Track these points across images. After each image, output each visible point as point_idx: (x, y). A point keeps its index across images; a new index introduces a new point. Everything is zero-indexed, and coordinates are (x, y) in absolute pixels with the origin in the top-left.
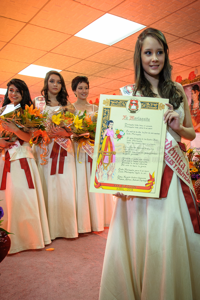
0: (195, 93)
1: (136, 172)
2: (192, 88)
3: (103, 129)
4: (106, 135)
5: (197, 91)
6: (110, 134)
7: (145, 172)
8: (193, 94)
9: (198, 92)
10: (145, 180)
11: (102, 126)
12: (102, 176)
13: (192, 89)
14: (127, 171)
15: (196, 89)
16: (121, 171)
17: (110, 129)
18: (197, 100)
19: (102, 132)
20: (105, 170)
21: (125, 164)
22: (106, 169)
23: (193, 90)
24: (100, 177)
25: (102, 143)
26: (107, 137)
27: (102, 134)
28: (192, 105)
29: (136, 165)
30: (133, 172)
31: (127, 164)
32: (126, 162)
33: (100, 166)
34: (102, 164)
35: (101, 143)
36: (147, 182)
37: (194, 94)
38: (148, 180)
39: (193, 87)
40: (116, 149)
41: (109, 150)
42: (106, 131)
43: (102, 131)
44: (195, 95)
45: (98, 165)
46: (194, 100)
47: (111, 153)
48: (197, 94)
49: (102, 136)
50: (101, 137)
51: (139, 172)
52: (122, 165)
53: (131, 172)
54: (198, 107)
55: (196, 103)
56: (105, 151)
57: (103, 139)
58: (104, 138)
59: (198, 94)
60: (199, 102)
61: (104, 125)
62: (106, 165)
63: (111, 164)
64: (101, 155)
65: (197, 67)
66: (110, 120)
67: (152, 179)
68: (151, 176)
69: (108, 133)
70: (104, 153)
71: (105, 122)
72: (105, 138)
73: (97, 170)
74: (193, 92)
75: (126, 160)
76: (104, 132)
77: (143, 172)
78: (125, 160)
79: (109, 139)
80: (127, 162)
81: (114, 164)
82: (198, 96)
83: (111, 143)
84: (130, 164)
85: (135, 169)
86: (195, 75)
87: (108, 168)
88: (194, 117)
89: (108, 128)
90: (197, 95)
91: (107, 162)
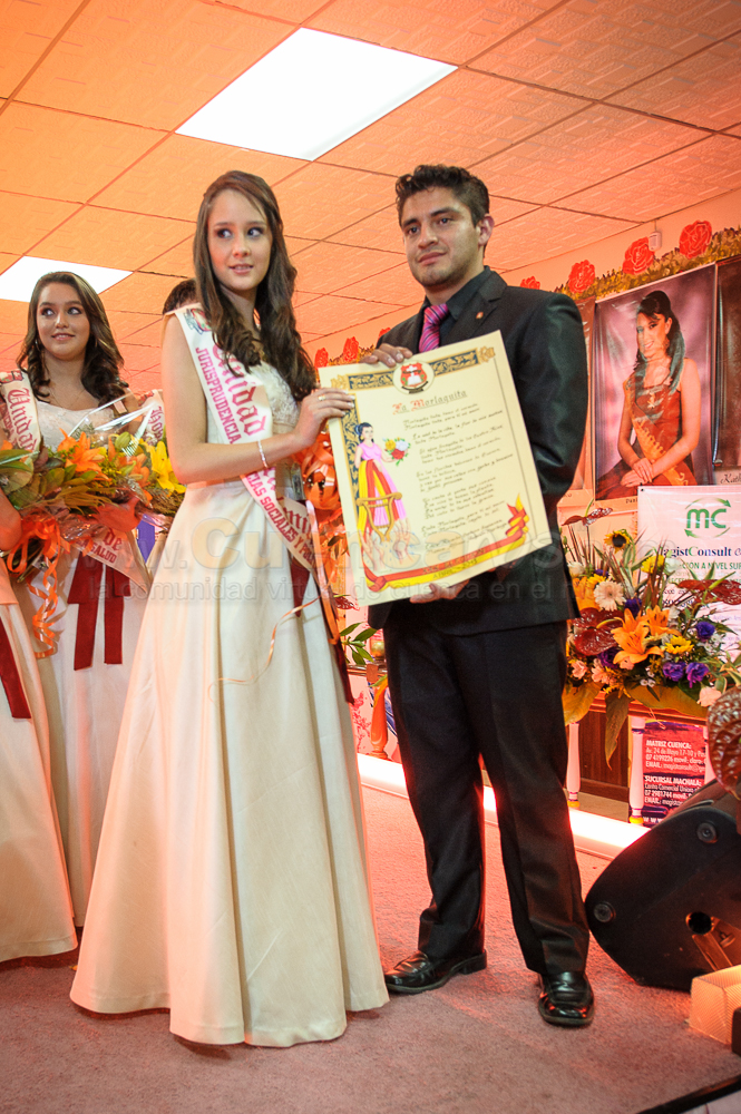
0: (653, 325)
1: (471, 518)
2: (638, 307)
3: (351, 447)
4: (362, 459)
5: (659, 316)
6: (371, 454)
7: (494, 508)
8: (643, 330)
9: (666, 321)
10: (500, 524)
11: (346, 441)
12: (381, 559)
13: (640, 312)
14: (447, 526)
15: (657, 309)
16: (430, 531)
17: (368, 442)
18: (662, 353)
19: (349, 455)
20: (386, 543)
21: (435, 513)
22: (389, 540)
23: (642, 316)
24: (378, 563)
25: (357, 480)
26: (365, 463)
27: (352, 458)
28: (639, 374)
29: (466, 503)
30: (462, 521)
31: (441, 511)
32: (436, 506)
33: (368, 535)
34: (371, 529)
35: (355, 481)
36: (508, 527)
37: (647, 330)
38: (510, 522)
39: (643, 303)
40: (398, 485)
41: (379, 490)
42: (359, 450)
43: (350, 451)
44: (655, 332)
45: (362, 534)
46: (646, 355)
47: (389, 498)
48: (663, 328)
49: (351, 462)
50: (352, 466)
51: (479, 514)
52: (428, 516)
53: (458, 523)
54: (667, 383)
55: (656, 365)
56: (369, 496)
57: (355, 469)
58: (357, 466)
59: (667, 331)
60: (668, 361)
61: (350, 436)
62: (383, 531)
63: (397, 522)
64: (361, 508)
65: (658, 219)
66: (362, 421)
67: (518, 513)
68: (512, 509)
69: (364, 452)
70: (370, 502)
71: (351, 429)
72: (362, 467)
73: (362, 549)
74: (645, 322)
75: (435, 502)
76: (353, 452)
77: (490, 511)
78: (430, 503)
79: (371, 466)
80: (440, 506)
81: (403, 521)
82: (664, 337)
83: (380, 475)
84: (448, 509)
85: (464, 513)
86: (653, 253)
87: (393, 535)
88: (647, 422)
89: (362, 441)
90: (659, 335)
91: (384, 522)
